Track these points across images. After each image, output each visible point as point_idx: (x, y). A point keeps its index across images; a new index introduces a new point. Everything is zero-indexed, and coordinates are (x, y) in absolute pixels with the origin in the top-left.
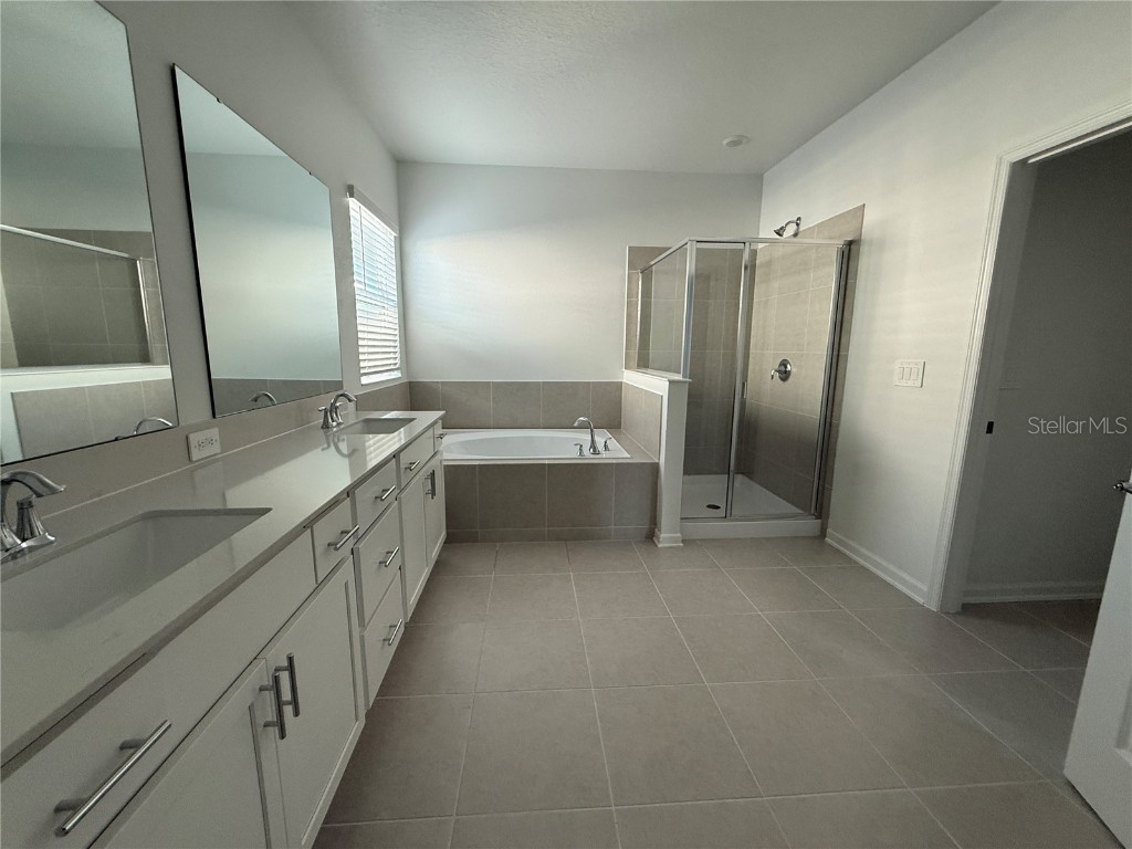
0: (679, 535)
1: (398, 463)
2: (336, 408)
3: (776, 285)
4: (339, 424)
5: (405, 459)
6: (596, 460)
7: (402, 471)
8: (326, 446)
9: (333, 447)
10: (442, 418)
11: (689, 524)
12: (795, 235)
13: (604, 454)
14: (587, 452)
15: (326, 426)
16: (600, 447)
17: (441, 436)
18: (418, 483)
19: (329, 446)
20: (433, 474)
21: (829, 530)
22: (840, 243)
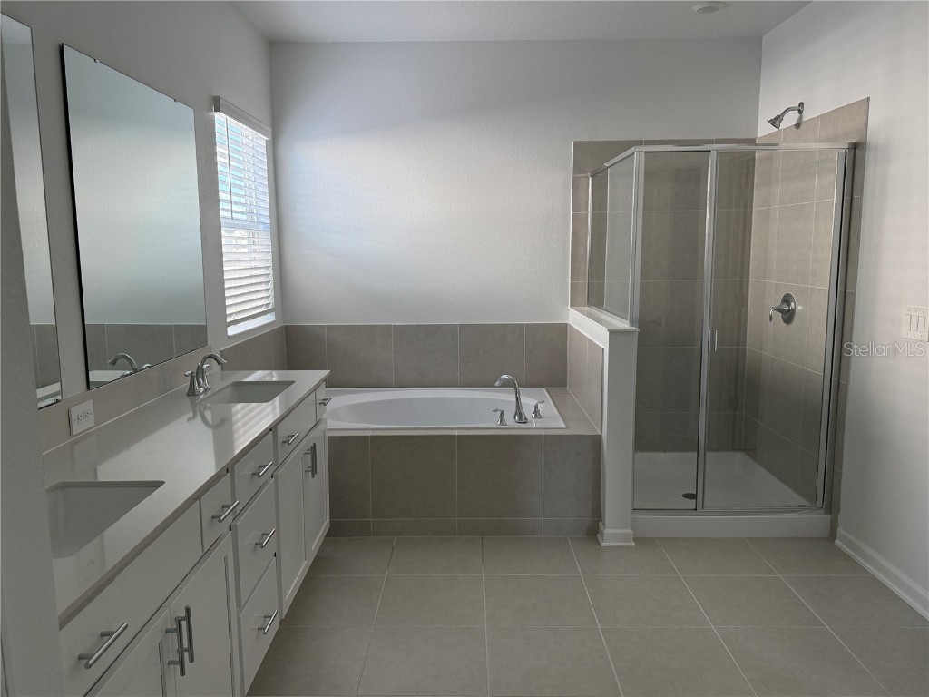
0: (631, 531)
1: (275, 436)
2: (203, 372)
3: (777, 190)
4: (206, 390)
5: (282, 432)
6: (521, 430)
7: (279, 445)
8: (191, 414)
9: (199, 418)
10: (325, 380)
11: (642, 517)
12: (798, 126)
13: (535, 423)
14: (510, 420)
15: (192, 392)
16: (529, 413)
17: (324, 402)
18: (297, 458)
19: (194, 416)
20: (314, 448)
21: (840, 529)
22: (843, 145)
